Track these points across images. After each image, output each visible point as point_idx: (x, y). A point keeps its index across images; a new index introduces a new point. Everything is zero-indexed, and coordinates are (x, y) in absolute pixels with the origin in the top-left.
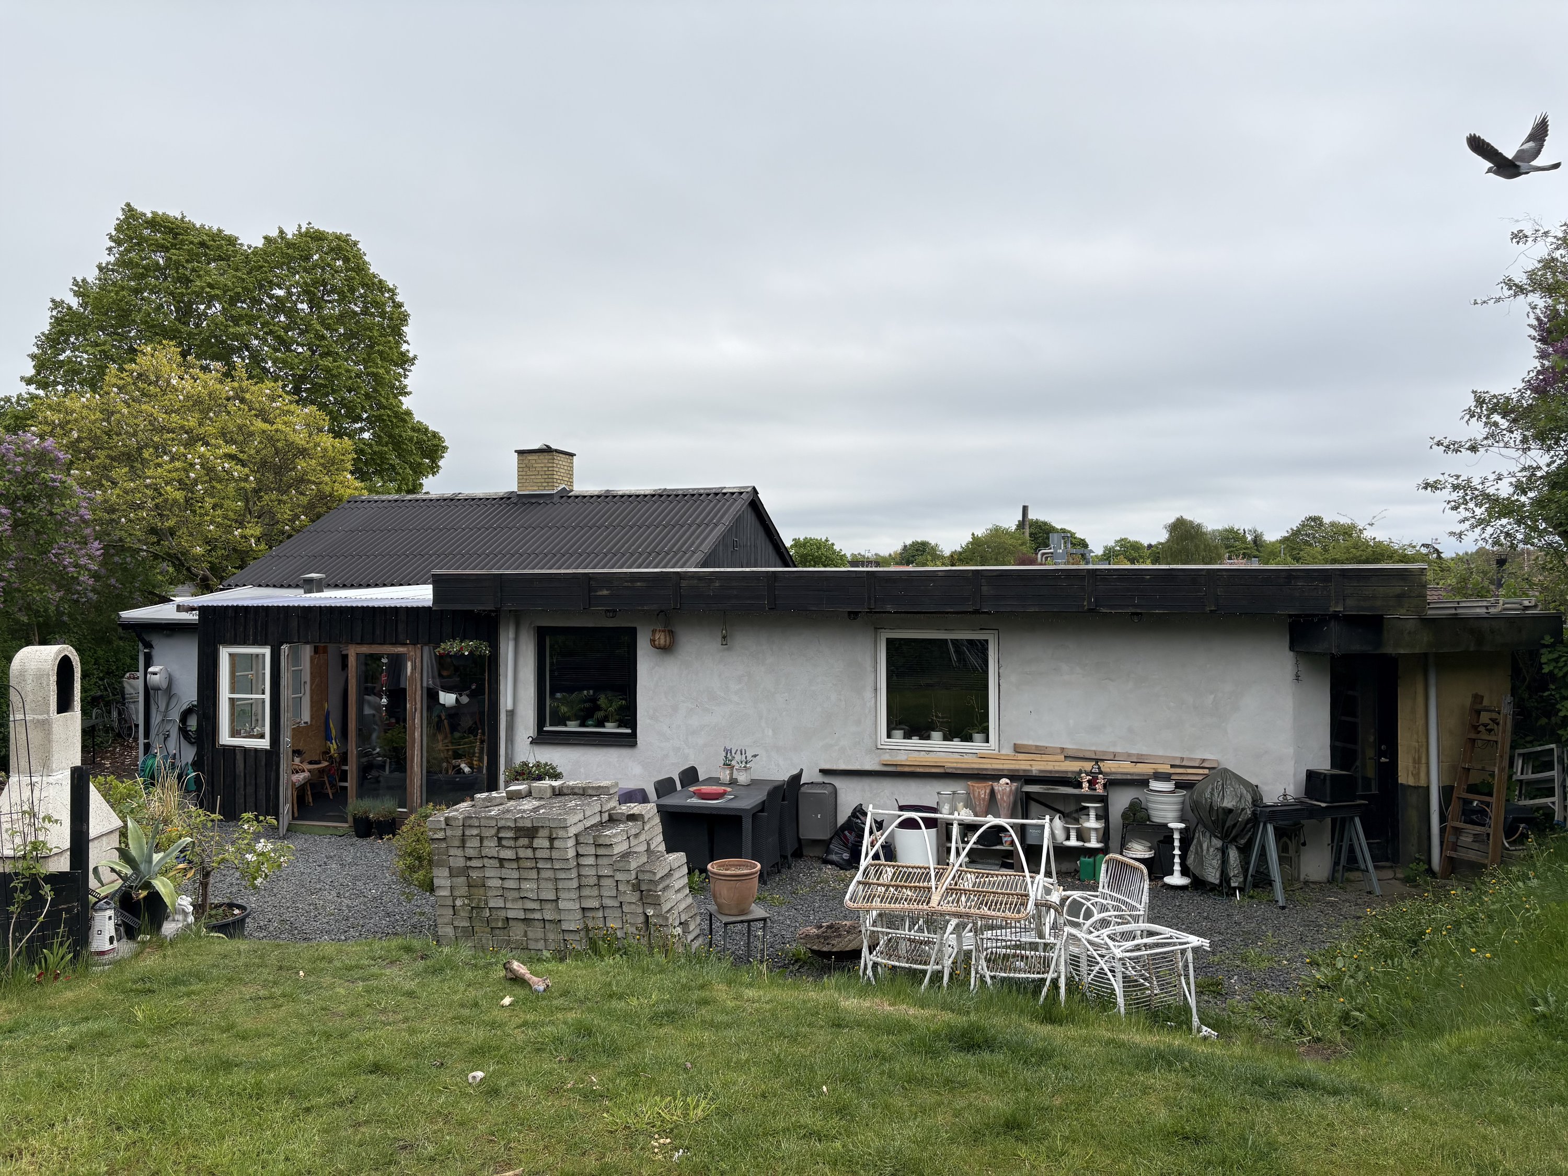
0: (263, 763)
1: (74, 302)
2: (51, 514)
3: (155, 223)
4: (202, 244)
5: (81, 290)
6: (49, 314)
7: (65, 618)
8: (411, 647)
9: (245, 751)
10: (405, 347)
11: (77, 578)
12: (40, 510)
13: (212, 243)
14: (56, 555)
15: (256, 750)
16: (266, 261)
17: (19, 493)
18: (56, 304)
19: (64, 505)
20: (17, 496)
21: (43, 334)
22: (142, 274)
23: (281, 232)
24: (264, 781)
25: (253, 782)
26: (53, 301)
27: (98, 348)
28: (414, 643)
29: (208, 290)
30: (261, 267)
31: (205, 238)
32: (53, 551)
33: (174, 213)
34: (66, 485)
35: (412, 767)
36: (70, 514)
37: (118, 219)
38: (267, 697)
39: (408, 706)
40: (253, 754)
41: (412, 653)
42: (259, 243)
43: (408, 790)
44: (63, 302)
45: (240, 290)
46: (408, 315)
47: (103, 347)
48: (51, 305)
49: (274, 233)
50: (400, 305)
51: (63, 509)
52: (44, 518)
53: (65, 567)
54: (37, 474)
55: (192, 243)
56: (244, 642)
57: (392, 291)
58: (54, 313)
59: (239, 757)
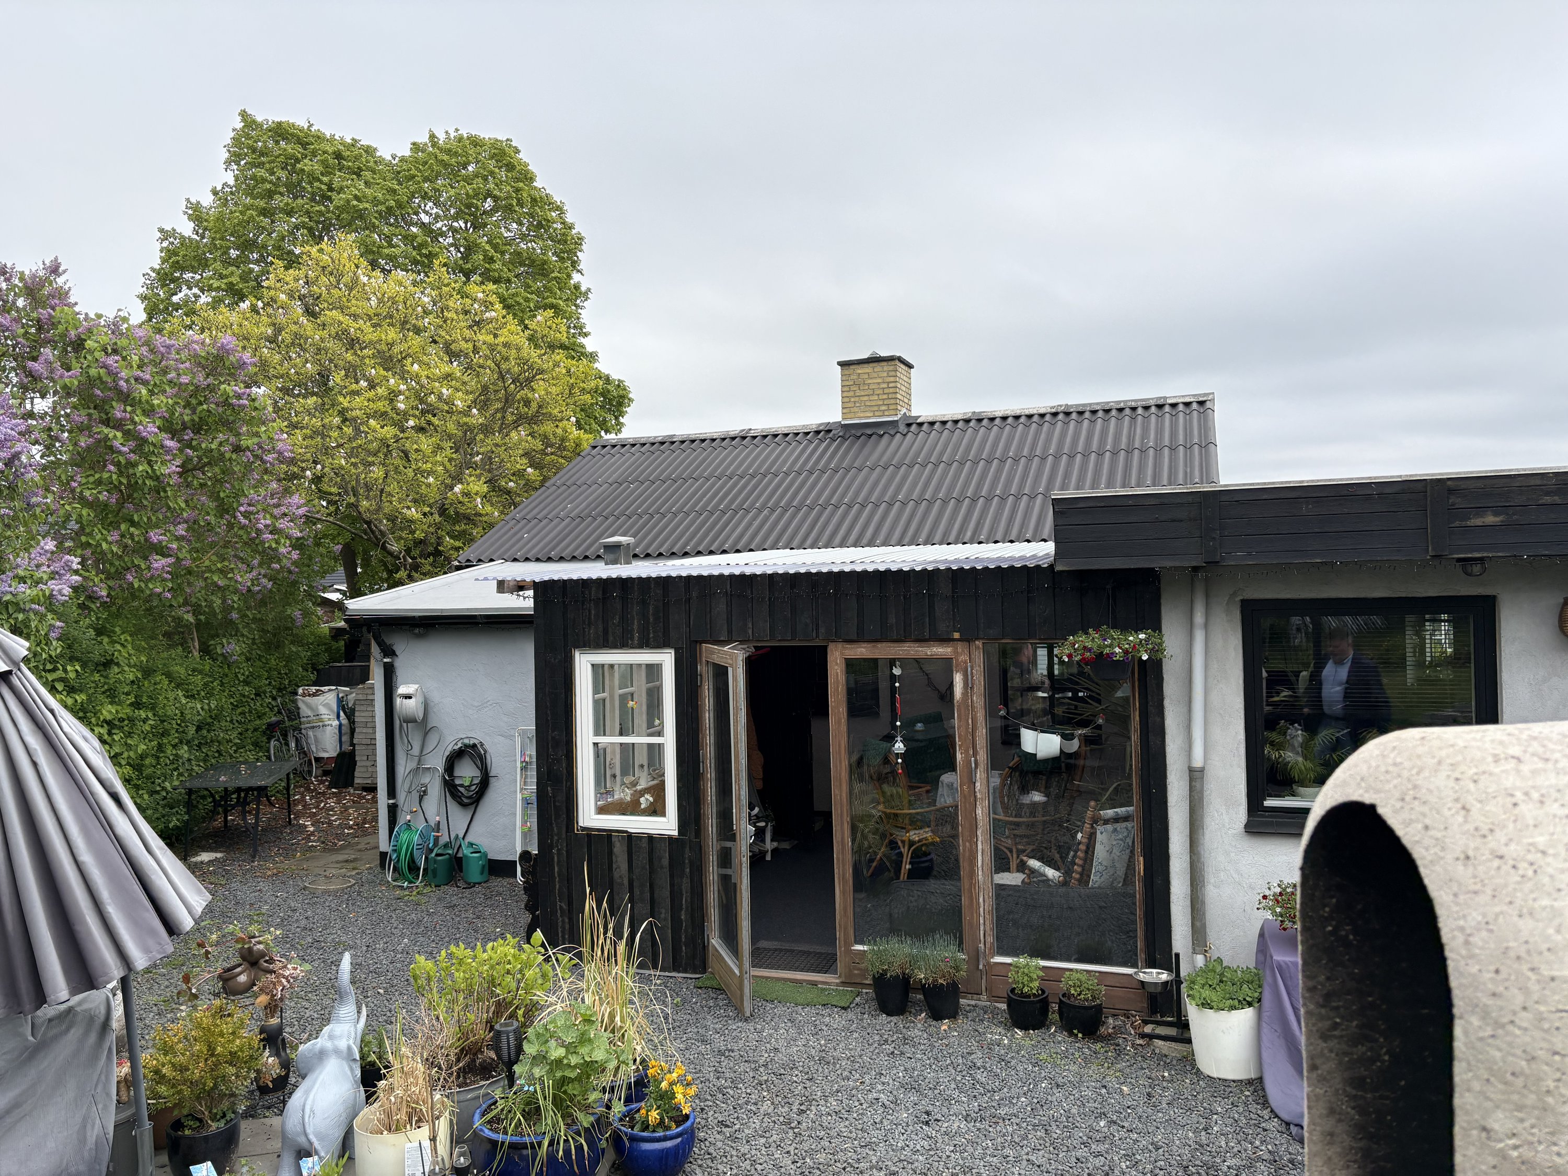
0: (665, 862)
1: (187, 228)
2: (237, 449)
3: (280, 132)
4: (338, 156)
5: (196, 214)
6: (158, 244)
7: (234, 615)
8: (960, 647)
9: (630, 839)
10: (576, 277)
11: (276, 550)
12: (221, 444)
13: (349, 153)
14: (246, 515)
15: (650, 838)
16: (420, 171)
17: (186, 418)
18: (165, 234)
19: (257, 435)
20: (184, 423)
21: (153, 270)
22: (269, 191)
23: (432, 136)
24: (667, 893)
25: (647, 895)
26: (161, 230)
27: (225, 281)
28: (967, 639)
29: (355, 203)
30: (414, 177)
31: (341, 147)
32: (242, 509)
33: (301, 122)
34: (257, 404)
35: (972, 874)
36: (264, 451)
37: (234, 130)
38: (669, 741)
39: (959, 756)
40: (645, 844)
41: (964, 657)
42: (405, 151)
43: (966, 917)
44: (174, 230)
45: (392, 203)
46: (581, 239)
47: (230, 279)
48: (159, 235)
49: (423, 139)
50: (571, 227)
51: (256, 440)
52: (227, 455)
53: (259, 532)
54: (211, 389)
55: (325, 152)
56: (623, 644)
57: (559, 209)
58: (165, 244)
59: (619, 850)
